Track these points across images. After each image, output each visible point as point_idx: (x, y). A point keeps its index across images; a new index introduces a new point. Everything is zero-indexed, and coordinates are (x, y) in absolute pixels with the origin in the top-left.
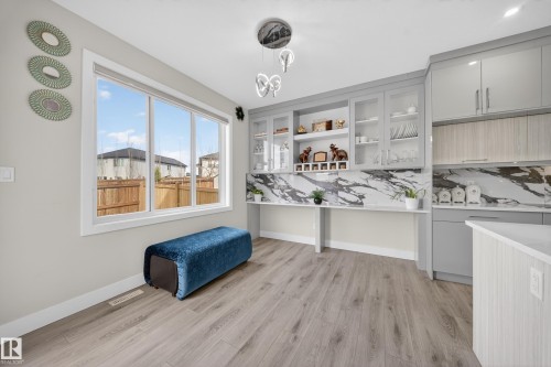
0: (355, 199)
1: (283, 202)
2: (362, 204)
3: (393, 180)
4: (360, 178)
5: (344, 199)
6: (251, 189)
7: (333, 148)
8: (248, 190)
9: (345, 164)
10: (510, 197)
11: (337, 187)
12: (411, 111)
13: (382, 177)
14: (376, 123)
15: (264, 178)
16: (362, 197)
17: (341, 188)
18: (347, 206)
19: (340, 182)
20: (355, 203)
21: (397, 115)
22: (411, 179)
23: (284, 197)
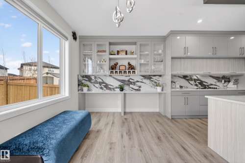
0: (137, 88)
1: (101, 91)
2: (140, 90)
3: (152, 79)
4: (139, 78)
5: (133, 88)
6: (80, 84)
7: (129, 64)
8: (79, 85)
9: (135, 72)
10: (186, 86)
11: (129, 83)
12: (160, 51)
13: (148, 78)
14: (148, 55)
15: (88, 78)
16: (140, 87)
17: (131, 83)
18: (134, 92)
19: (131, 80)
20: (137, 90)
21: (155, 52)
22: (158, 79)
23: (101, 88)
